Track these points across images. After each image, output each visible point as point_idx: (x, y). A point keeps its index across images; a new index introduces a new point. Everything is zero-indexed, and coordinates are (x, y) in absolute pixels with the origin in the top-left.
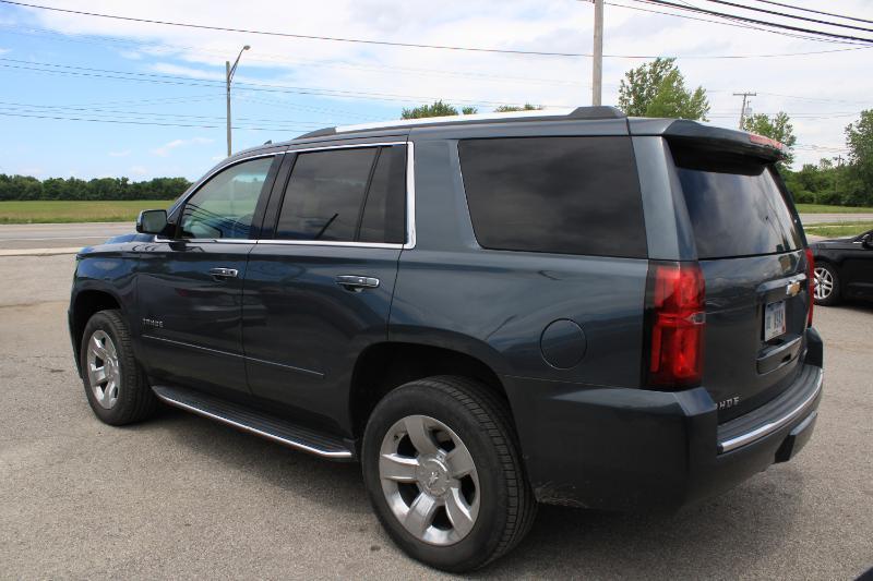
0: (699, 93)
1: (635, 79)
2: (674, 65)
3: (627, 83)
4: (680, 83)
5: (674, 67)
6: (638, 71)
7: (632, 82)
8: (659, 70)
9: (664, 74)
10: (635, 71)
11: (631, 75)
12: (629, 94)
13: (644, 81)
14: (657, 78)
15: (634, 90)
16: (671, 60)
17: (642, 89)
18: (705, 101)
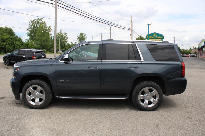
0: (50, 27)
1: (33, 22)
2: (43, 20)
3: (31, 23)
4: (45, 24)
5: (42, 20)
6: (34, 20)
7: (32, 23)
8: (39, 21)
9: (40, 22)
10: (33, 20)
11: (32, 21)
12: (31, 26)
13: (35, 23)
14: (38, 22)
15: (33, 25)
16: (42, 19)
17: (35, 25)
18: (51, 29)
